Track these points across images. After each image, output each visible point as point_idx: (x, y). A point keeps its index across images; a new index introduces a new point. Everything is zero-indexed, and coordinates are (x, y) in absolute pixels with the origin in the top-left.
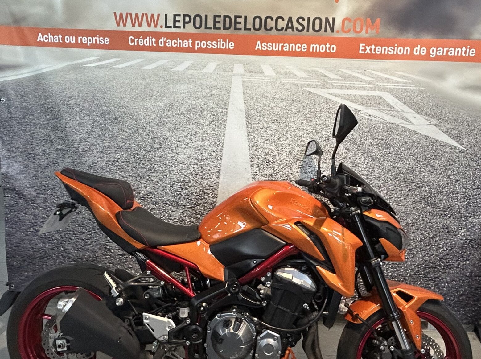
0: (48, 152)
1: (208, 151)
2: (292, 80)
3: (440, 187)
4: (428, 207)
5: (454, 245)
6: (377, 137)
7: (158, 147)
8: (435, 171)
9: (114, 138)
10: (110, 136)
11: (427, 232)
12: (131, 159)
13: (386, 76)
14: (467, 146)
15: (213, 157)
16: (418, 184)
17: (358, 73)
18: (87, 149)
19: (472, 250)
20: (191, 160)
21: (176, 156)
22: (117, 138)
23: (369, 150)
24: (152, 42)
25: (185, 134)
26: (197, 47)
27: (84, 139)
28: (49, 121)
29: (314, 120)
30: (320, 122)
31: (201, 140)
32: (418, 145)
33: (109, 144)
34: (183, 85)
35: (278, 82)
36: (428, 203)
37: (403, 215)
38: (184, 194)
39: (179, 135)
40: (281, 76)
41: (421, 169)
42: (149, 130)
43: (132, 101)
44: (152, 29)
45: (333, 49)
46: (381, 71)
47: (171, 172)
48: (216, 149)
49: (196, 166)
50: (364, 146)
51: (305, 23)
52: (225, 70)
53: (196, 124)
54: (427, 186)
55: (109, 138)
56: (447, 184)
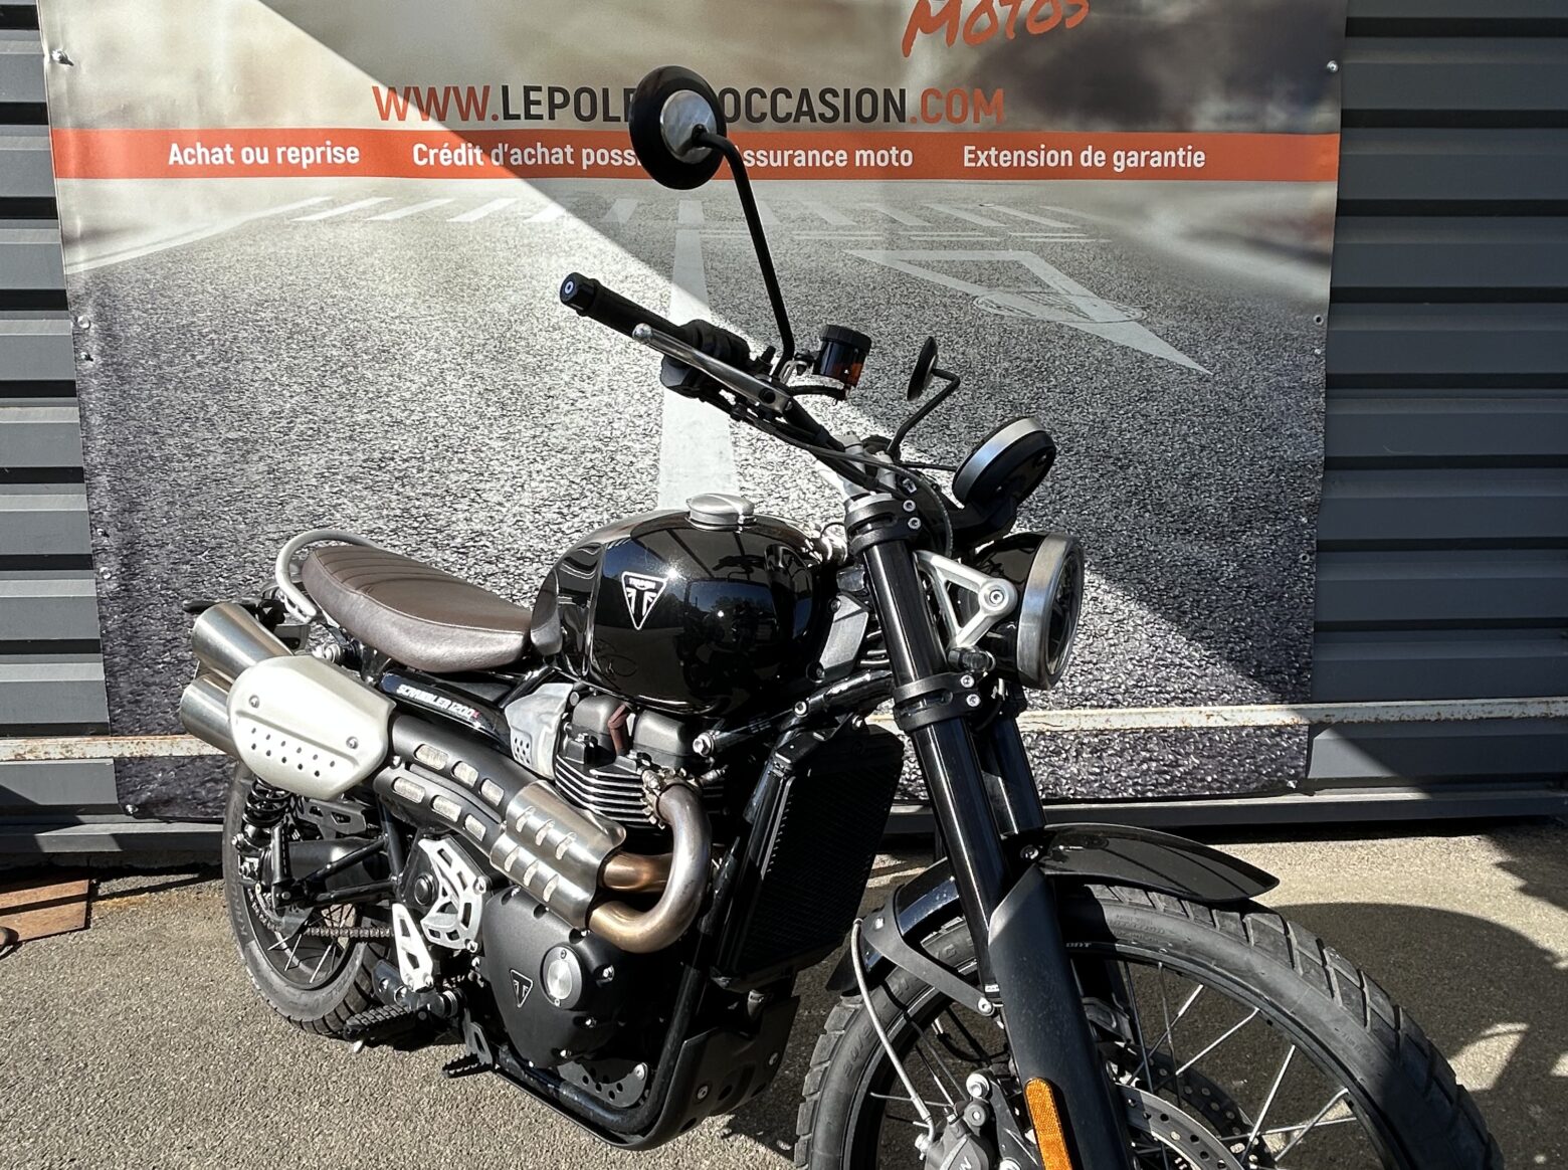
0: (198, 451)
1: (627, 416)
2: (816, 232)
3: (1167, 465)
4: (1147, 515)
5: (1214, 605)
6: (1018, 354)
7: (497, 414)
8: (1152, 427)
9: (381, 400)
10: (371, 395)
11: (1153, 576)
12: (428, 452)
13: (1025, 216)
14: (1214, 365)
15: (640, 430)
16: (1119, 460)
17: (966, 210)
18: (310, 432)
19: (1257, 612)
20: (584, 442)
21: (546, 434)
22: (389, 399)
23: (1002, 385)
24: (474, 155)
25: (567, 379)
26: (585, 163)
27: (302, 407)
28: (202, 368)
29: (875, 325)
30: (890, 327)
31: (607, 389)
32: (1110, 369)
33: (368, 416)
34: (554, 257)
35: (786, 240)
36: (1145, 505)
37: (1093, 536)
38: (569, 528)
39: (550, 382)
40: (792, 225)
41: (1121, 423)
42: (472, 373)
43: (424, 301)
44: (473, 124)
45: (906, 161)
46: (1015, 204)
47: (534, 475)
48: (645, 409)
49: (597, 455)
50: (992, 378)
51: (839, 103)
52: (657, 217)
53: (593, 350)
54: (1140, 463)
55: (366, 402)
56: (1183, 455)
